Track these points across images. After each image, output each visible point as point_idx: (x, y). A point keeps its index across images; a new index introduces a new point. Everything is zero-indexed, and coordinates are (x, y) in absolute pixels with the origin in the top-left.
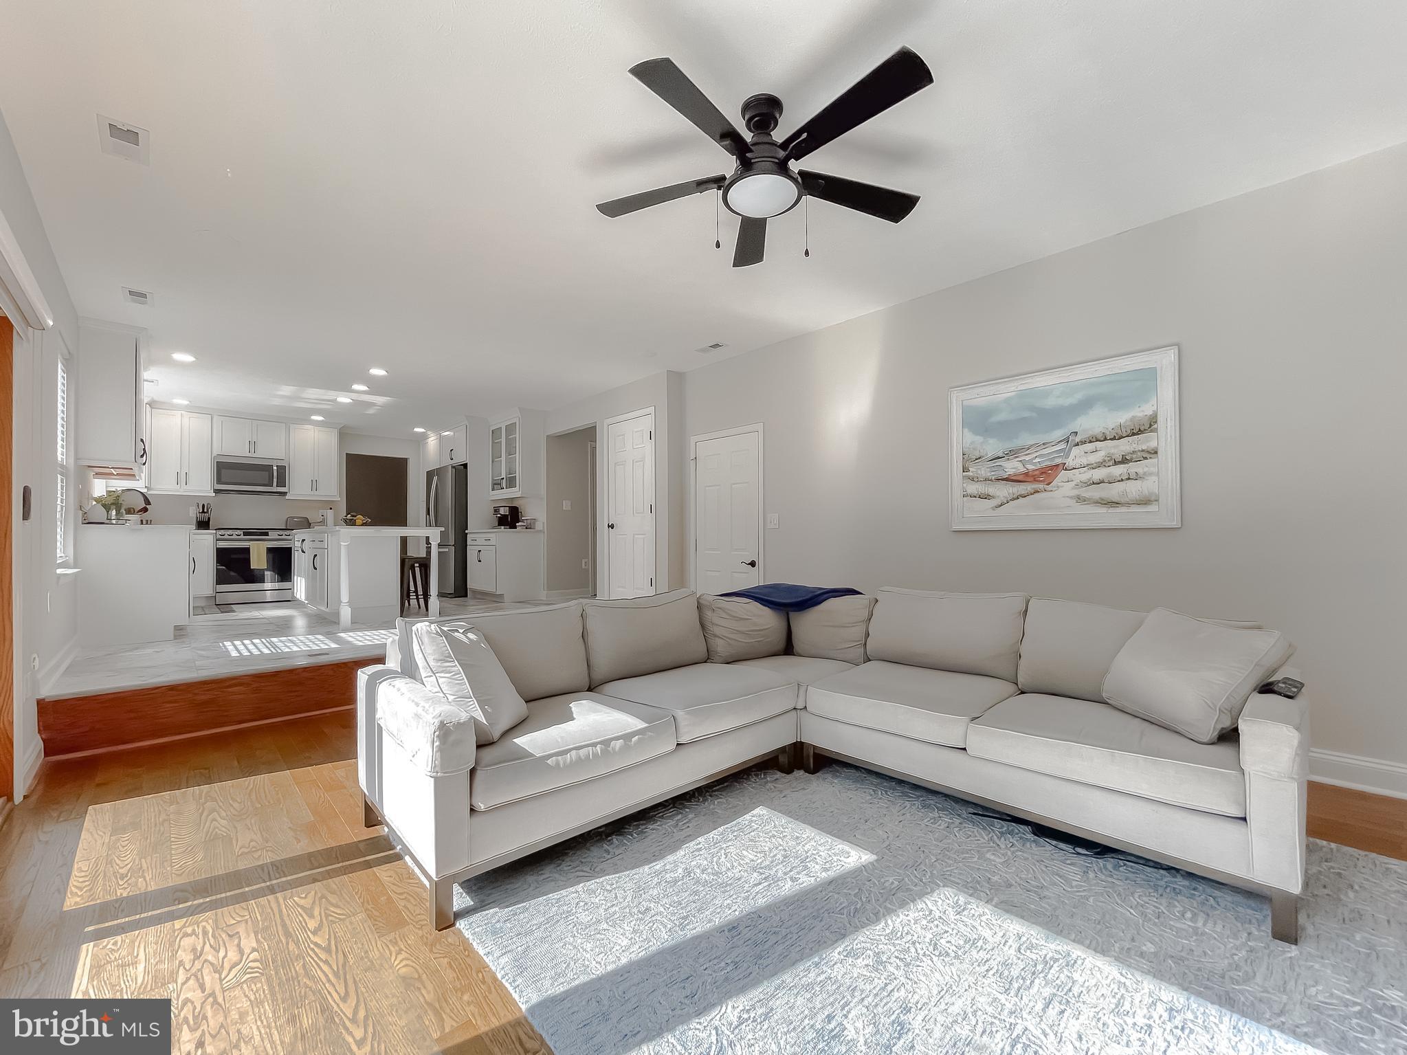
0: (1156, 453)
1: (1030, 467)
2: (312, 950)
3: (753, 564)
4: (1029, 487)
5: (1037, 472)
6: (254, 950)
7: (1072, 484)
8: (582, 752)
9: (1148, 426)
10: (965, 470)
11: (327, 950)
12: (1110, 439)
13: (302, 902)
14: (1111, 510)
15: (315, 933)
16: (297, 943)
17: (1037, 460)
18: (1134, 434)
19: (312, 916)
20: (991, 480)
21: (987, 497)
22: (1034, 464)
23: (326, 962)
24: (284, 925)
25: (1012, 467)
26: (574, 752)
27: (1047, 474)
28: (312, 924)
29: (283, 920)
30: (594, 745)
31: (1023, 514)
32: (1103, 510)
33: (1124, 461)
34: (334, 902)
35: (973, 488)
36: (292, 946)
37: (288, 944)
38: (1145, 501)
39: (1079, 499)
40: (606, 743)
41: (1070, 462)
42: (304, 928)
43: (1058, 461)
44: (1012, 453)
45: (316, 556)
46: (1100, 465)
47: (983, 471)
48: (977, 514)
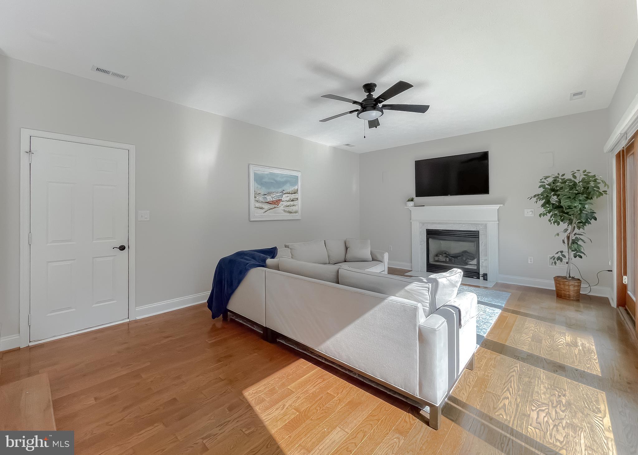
0: (298, 199)
1: (274, 199)
2: (513, 394)
3: (122, 248)
4: (273, 206)
5: (275, 201)
6: (533, 410)
7: (283, 206)
9: (295, 192)
10: (255, 197)
11: (508, 390)
12: (291, 194)
13: (503, 413)
14: (291, 214)
15: (508, 398)
16: (516, 399)
17: (275, 197)
18: (294, 193)
19: (505, 405)
20: (263, 202)
21: (262, 208)
22: (274, 198)
23: (511, 387)
24: (517, 410)
25: (269, 198)
27: (277, 202)
28: (507, 402)
29: (516, 413)
31: (271, 215)
32: (289, 214)
33: (293, 201)
34: (492, 403)
35: (258, 205)
36: (519, 400)
37: (519, 402)
38: (296, 212)
39: (284, 211)
41: (283, 199)
42: (510, 402)
43: (280, 198)
44: (269, 194)
46: (289, 201)
47: (261, 198)
48: (257, 215)
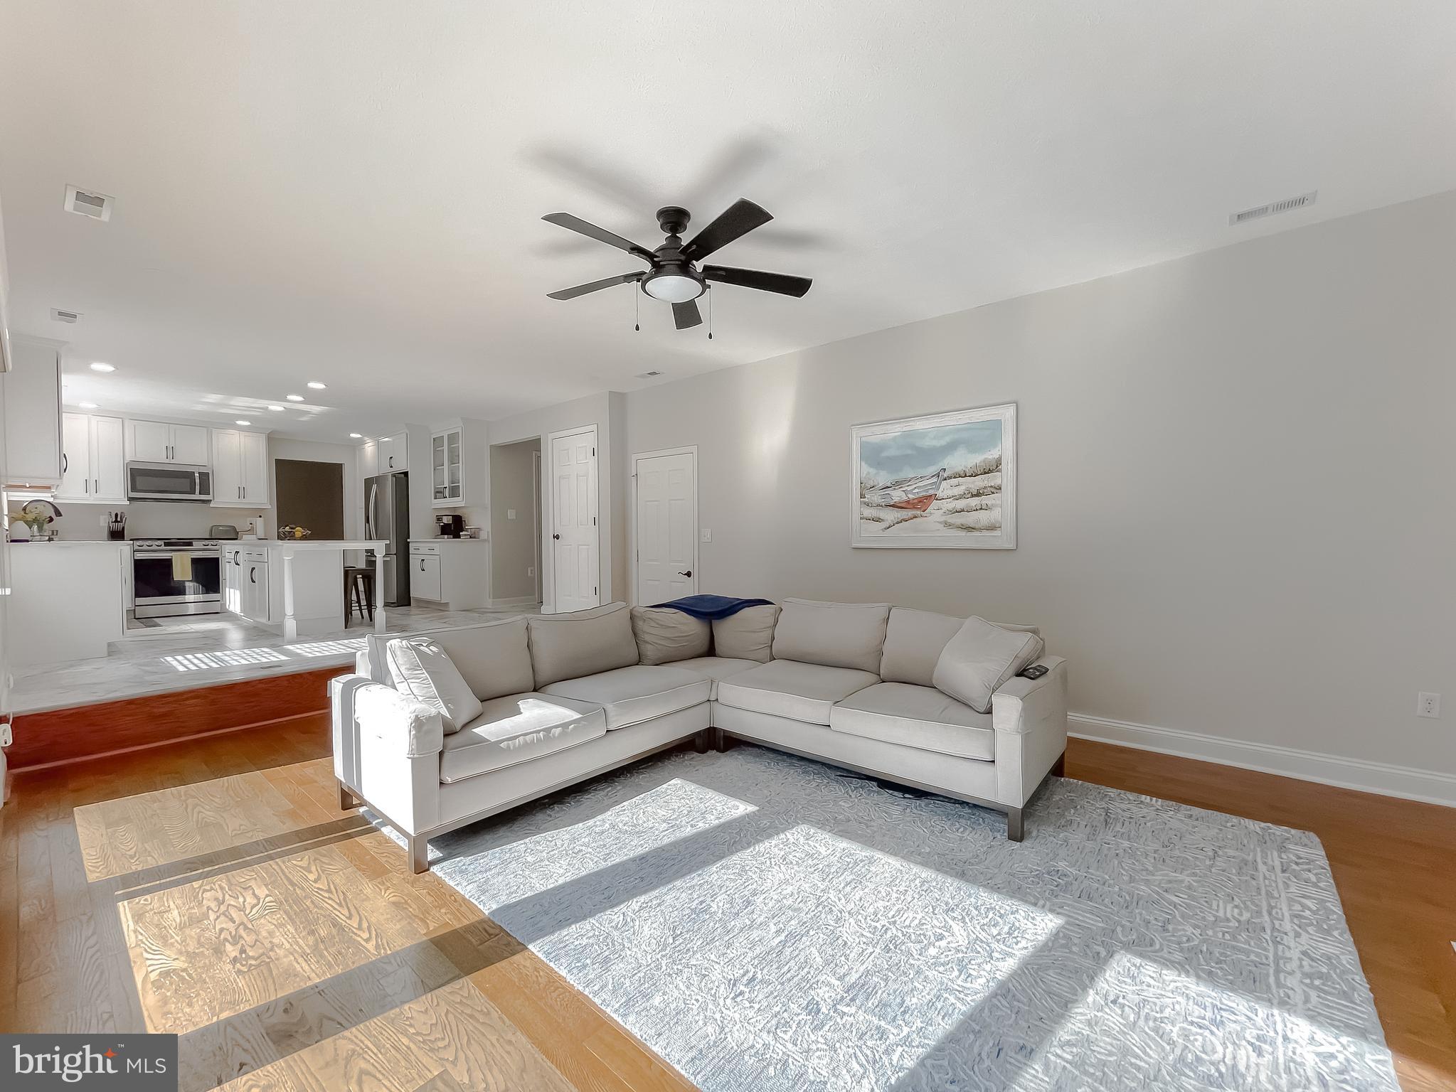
0: (1000, 489)
1: (911, 496)
2: (317, 892)
3: (689, 574)
4: (910, 513)
5: (916, 501)
6: (267, 896)
7: (941, 512)
8: (528, 738)
9: (992, 468)
10: (862, 496)
11: (329, 891)
12: (969, 476)
13: (299, 863)
14: (969, 534)
15: (315, 881)
16: (303, 889)
17: (916, 490)
18: (985, 473)
19: (310, 872)
20: (882, 506)
21: (878, 520)
22: (914, 494)
23: (330, 898)
24: (288, 879)
25: (897, 495)
26: (521, 738)
27: (922, 502)
28: (312, 877)
29: (286, 876)
30: (538, 732)
31: (905, 535)
32: (963, 533)
33: (978, 494)
34: (326, 861)
35: (868, 512)
36: (298, 891)
37: (295, 890)
38: (992, 528)
39: (947, 525)
40: (548, 730)
41: (940, 494)
42: (307, 880)
43: (932, 492)
44: (898, 484)
45: (253, 569)
46: (962, 497)
47: (875, 497)
48: (871, 534)
